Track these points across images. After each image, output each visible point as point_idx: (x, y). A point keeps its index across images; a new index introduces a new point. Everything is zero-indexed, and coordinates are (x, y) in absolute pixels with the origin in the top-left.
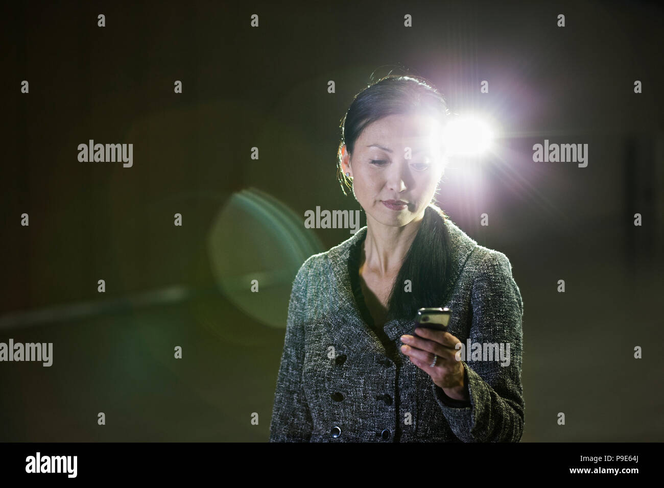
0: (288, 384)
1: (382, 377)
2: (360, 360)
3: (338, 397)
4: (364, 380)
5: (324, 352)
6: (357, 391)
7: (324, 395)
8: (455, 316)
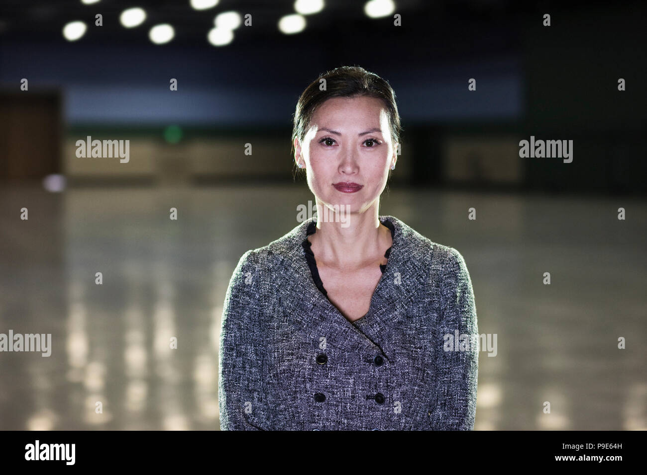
0: (247, 382)
1: (374, 376)
2: (345, 359)
3: (320, 398)
4: (353, 380)
5: (297, 350)
6: (344, 391)
7: (304, 396)
8: (433, 313)
